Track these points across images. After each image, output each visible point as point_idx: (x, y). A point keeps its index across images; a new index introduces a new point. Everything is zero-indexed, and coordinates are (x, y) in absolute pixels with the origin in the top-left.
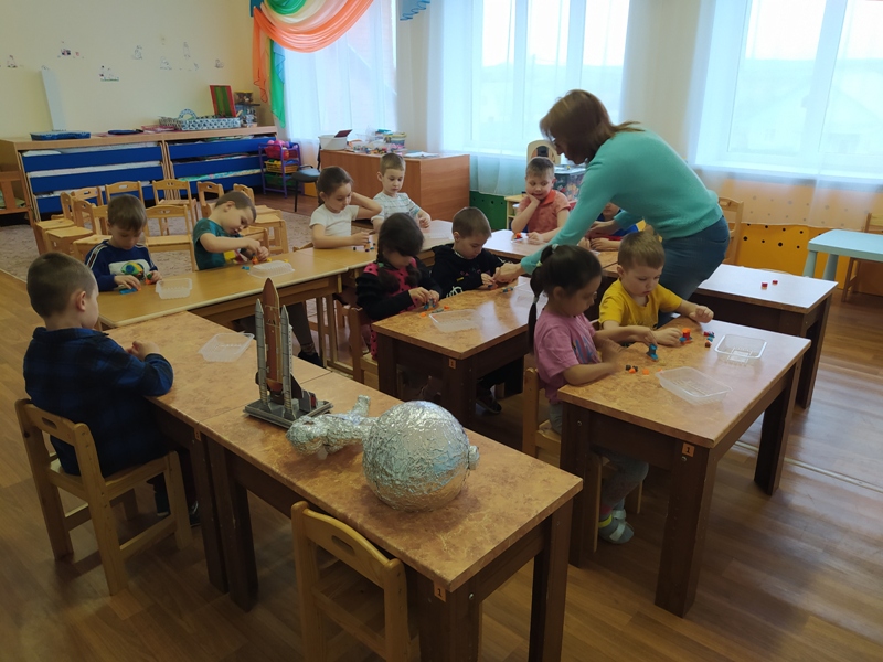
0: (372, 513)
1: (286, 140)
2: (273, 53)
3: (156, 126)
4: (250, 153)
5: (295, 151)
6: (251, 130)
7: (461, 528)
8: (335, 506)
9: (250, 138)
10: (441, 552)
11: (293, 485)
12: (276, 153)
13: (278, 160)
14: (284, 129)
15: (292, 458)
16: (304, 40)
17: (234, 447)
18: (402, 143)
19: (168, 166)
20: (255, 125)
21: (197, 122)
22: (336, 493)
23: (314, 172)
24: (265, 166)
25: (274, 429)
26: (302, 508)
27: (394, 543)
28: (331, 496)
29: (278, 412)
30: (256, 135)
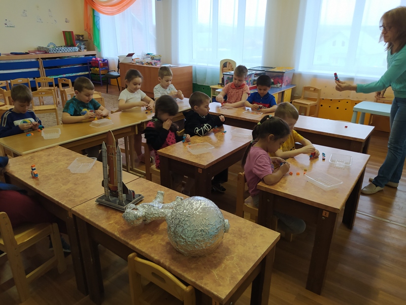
0: (174, 259)
1: (101, 58)
2: (94, 16)
3: (36, 51)
4: (83, 64)
5: (106, 63)
6: (84, 53)
7: (223, 265)
8: (153, 255)
9: (83, 57)
10: (215, 281)
11: (128, 243)
12: (96, 64)
13: (98, 68)
14: (100, 52)
15: (126, 228)
16: (109, 9)
17: (92, 222)
18: (159, 60)
19: (42, 71)
20: (86, 50)
21: (57, 48)
22: (152, 248)
23: (116, 74)
24: (91, 71)
25: (114, 211)
26: (134, 257)
27: (189, 276)
28: (150, 250)
29: (114, 202)
30: (86, 55)
